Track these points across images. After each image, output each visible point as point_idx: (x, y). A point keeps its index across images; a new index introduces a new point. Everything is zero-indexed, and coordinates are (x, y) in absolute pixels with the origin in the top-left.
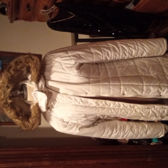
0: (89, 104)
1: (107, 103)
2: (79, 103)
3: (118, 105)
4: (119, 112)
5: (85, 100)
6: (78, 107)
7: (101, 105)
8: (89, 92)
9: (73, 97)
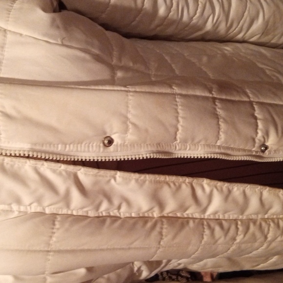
0: (116, 202)
1: (199, 192)
2: (66, 199)
3: (240, 199)
4: (239, 238)
5: (96, 183)
6: (57, 225)
7: (171, 207)
8: (126, 131)
9: (27, 167)
